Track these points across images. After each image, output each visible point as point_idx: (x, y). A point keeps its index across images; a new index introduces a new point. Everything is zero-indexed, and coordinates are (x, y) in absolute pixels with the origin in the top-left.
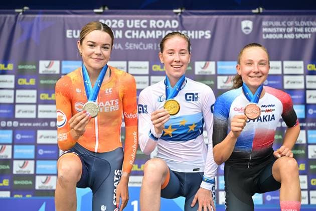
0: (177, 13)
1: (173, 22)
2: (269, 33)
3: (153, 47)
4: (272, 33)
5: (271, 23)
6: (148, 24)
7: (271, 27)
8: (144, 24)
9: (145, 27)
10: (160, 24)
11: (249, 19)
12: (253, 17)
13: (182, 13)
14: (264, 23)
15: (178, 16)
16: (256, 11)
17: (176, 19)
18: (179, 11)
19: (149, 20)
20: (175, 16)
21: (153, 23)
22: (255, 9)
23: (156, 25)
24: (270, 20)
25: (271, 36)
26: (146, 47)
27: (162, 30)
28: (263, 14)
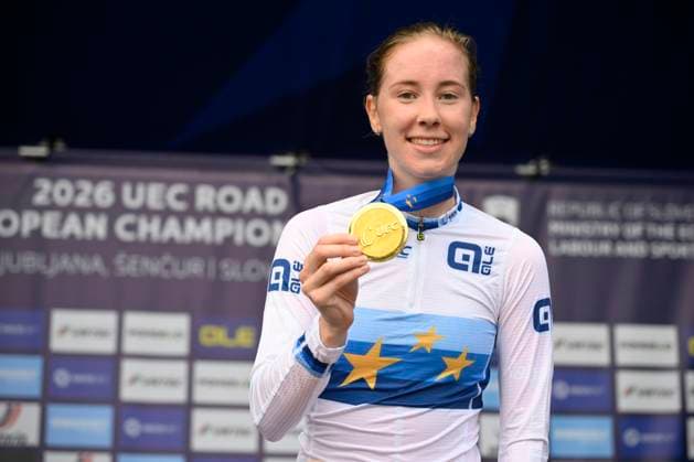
0: (282, 169)
1: (272, 193)
2: (569, 238)
3: (206, 270)
4: (580, 238)
5: (575, 208)
6: (189, 198)
7: (574, 218)
8: (179, 197)
9: (180, 206)
10: (230, 199)
11: (507, 194)
12: (518, 187)
13: (297, 168)
14: (555, 208)
15: (285, 178)
16: (528, 169)
17: (279, 185)
18: (288, 160)
19: (193, 185)
20: (277, 177)
21: (205, 197)
22: (525, 162)
23: (215, 201)
24: (572, 198)
25: (574, 248)
26: (181, 268)
27: (234, 216)
28: (551, 179)
